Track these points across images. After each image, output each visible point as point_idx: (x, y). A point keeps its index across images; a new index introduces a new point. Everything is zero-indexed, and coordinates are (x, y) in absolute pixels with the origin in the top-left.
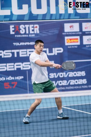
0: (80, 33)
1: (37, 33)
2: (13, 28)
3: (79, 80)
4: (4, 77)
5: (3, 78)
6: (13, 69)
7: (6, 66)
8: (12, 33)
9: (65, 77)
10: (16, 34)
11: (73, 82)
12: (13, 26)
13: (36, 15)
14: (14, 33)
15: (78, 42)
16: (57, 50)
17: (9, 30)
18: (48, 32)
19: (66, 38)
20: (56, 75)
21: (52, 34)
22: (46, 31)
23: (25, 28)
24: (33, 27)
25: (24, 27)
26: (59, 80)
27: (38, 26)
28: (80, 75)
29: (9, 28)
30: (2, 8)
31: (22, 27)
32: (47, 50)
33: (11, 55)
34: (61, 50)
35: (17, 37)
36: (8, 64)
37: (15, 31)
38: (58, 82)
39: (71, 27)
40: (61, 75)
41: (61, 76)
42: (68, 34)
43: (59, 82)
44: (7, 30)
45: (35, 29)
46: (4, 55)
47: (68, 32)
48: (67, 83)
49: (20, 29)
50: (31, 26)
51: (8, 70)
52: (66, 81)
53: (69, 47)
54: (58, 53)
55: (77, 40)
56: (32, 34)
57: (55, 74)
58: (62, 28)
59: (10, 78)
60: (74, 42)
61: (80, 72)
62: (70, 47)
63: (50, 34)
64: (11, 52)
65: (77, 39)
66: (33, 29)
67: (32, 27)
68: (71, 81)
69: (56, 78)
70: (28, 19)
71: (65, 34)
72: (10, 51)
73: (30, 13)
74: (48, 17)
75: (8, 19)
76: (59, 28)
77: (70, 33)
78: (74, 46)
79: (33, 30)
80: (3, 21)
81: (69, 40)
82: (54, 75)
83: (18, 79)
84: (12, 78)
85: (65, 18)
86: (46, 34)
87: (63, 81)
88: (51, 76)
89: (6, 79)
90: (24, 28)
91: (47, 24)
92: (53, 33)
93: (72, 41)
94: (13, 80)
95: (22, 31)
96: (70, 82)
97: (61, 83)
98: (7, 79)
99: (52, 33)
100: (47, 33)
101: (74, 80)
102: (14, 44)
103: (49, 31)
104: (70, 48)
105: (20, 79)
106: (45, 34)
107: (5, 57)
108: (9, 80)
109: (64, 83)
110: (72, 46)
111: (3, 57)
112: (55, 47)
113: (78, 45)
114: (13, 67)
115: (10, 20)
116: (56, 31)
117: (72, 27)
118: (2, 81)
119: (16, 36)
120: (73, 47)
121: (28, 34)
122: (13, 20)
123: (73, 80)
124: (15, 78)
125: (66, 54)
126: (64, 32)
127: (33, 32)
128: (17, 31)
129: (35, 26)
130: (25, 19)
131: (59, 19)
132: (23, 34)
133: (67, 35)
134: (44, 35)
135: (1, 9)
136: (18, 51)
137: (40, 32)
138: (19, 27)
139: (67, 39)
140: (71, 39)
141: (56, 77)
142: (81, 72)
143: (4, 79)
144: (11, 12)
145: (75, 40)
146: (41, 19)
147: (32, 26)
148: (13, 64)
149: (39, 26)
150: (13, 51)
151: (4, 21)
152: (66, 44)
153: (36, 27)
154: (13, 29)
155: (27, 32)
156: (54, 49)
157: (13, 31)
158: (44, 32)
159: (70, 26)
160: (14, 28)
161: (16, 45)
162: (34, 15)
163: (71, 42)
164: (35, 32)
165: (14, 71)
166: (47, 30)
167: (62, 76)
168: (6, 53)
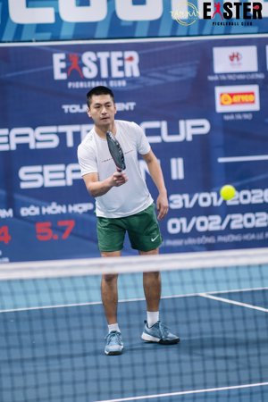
0: (261, 76)
1: (132, 76)
2: (62, 61)
3: (258, 214)
4: (36, 206)
5: (32, 208)
6: (62, 183)
7: (42, 173)
8: (59, 76)
9: (217, 207)
10: (70, 79)
11: (240, 221)
12: (62, 56)
13: (131, 24)
14: (64, 76)
15: (253, 102)
16: (193, 127)
17: (49, 68)
18: (165, 72)
19: (219, 90)
20: (190, 200)
21: (178, 79)
22: (161, 72)
23: (98, 63)
24: (122, 59)
25: (94, 58)
26: (197, 216)
27: (134, 54)
28: (261, 201)
29: (51, 63)
30: (30, 3)
31: (88, 57)
32: (164, 125)
33: (55, 142)
34: (202, 126)
35: (75, 89)
36: (47, 168)
37: (69, 71)
38: (193, 220)
39: (232, 58)
40: (205, 200)
41: (202, 204)
42: (224, 78)
43: (197, 220)
44: (44, 69)
45: (128, 65)
46: (37, 141)
47: (226, 74)
48: (221, 224)
49: (84, 65)
50: (115, 55)
51: (49, 184)
52: (217, 219)
53: (227, 118)
54: (194, 136)
55: (250, 98)
56: (117, 79)
57: (186, 197)
58: (208, 61)
59: (54, 209)
60: (242, 102)
61: (260, 191)
62: (232, 117)
63: (172, 79)
64: (58, 134)
65: (252, 93)
66: (120, 63)
67: (119, 59)
68: (234, 216)
69: (189, 209)
70: (105, 36)
71: (216, 78)
72: (53, 129)
73: (113, 16)
74: (165, 29)
75: (48, 35)
76: (197, 62)
77: (230, 77)
78: (242, 113)
79: (121, 69)
80: (31, 41)
81: (229, 97)
82: (184, 201)
83: (78, 213)
84: (60, 209)
85: (215, 32)
86: (159, 79)
87: (211, 218)
88: (175, 202)
89: (41, 210)
90: (95, 62)
91: (162, 48)
92: (181, 76)
93: (236, 99)
94: (61, 216)
95: (90, 71)
96: (231, 221)
97: (202, 224)
98: (44, 210)
99: (177, 75)
100: (163, 76)
101: (243, 214)
102: (66, 108)
103: (169, 72)
104: (229, 121)
105: (84, 213)
106: (155, 78)
107: (40, 146)
108: (51, 215)
109: (214, 223)
110: (235, 113)
111: (32, 146)
112: (185, 118)
113: (253, 113)
114: (62, 175)
115: (52, 36)
116: (189, 72)
117: (235, 59)
118: (29, 216)
119: (70, 85)
120: (239, 117)
121: (107, 80)
122: (61, 38)
123: (239, 216)
124: (67, 208)
125: (219, 138)
126: (213, 74)
127: (120, 74)
128: (75, 71)
129: (128, 54)
130: (97, 36)
131: (196, 33)
132: (91, 80)
133: (222, 83)
134: (153, 82)
135: (27, 6)
136: (76, 128)
137: (141, 74)
138: (80, 59)
139: (221, 95)
140: (232, 95)
141: (189, 205)
142: (263, 189)
143: (37, 211)
144: (57, 15)
145: (244, 98)
146: (145, 35)
147: (119, 54)
148: (61, 167)
149: (140, 56)
150: (62, 129)
151: (37, 41)
152: (220, 109)
153: (131, 59)
154: (63, 65)
155: (104, 74)
156: (182, 123)
157: (63, 71)
158: (154, 75)
159: (231, 55)
160: (66, 60)
161: (72, 111)
162: (123, 24)
163: (233, 103)
164: (128, 74)
165: (66, 187)
166: (161, 68)
167: (207, 204)
168: (42, 134)
